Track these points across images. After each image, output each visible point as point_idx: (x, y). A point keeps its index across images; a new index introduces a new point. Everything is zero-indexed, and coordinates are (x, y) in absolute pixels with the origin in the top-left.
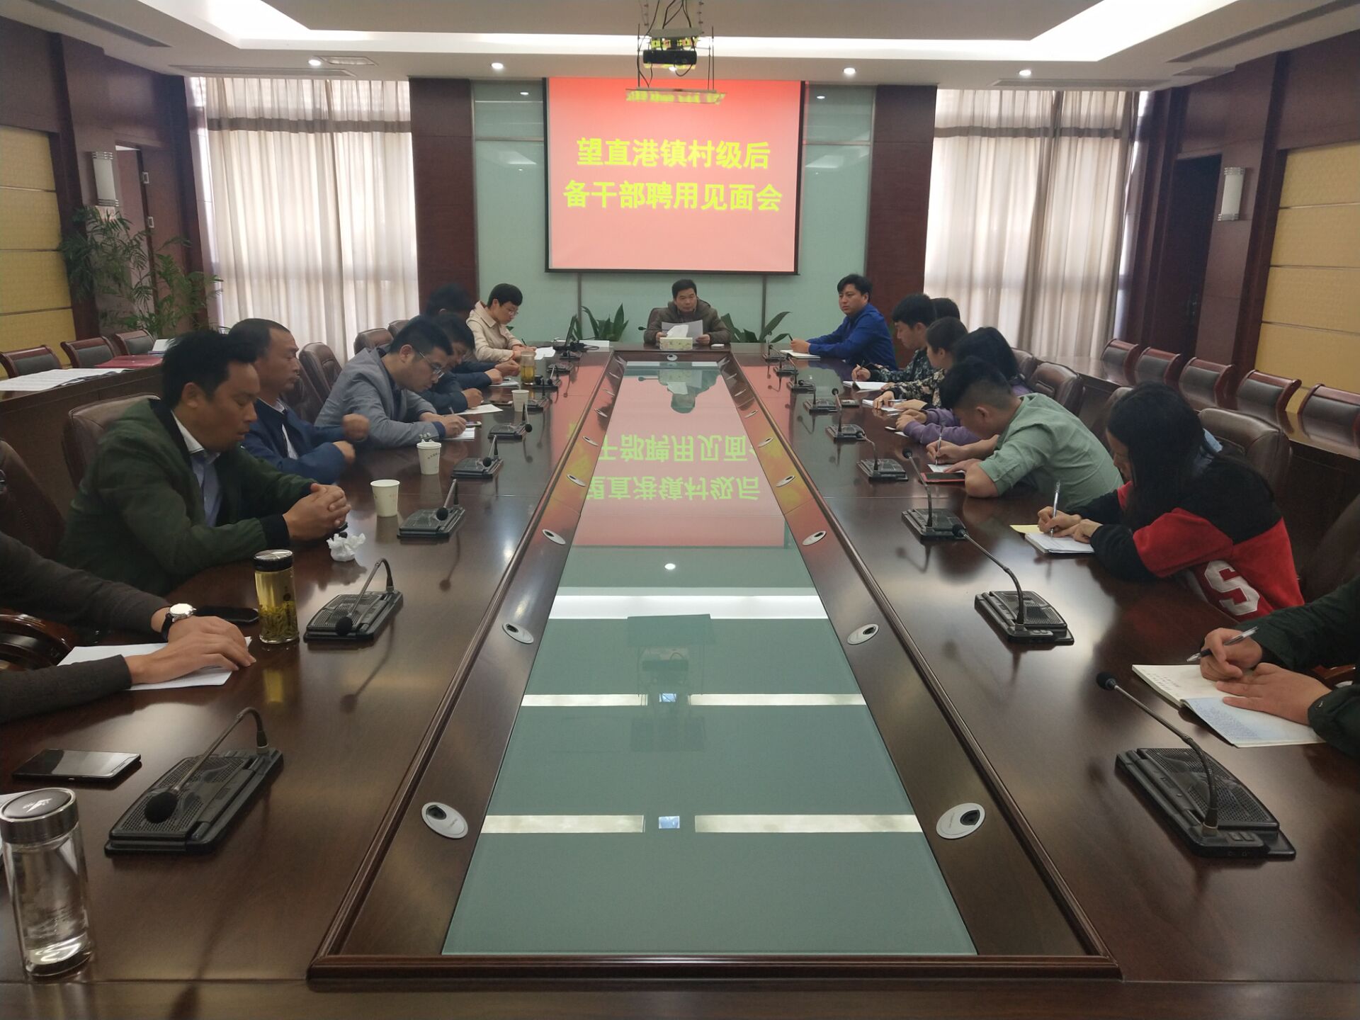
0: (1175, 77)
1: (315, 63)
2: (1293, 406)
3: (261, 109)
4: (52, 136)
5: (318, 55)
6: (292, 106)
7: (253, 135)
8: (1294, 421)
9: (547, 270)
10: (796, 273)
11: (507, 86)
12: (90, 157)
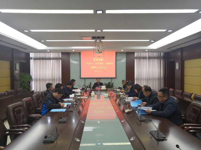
0: (167, 51)
1: (48, 51)
2: (192, 97)
3: (43, 57)
4: (10, 62)
5: (49, 50)
6: (47, 56)
7: (42, 60)
8: (193, 99)
9: (80, 78)
10: (116, 78)
11: (75, 53)
12: (15, 64)
